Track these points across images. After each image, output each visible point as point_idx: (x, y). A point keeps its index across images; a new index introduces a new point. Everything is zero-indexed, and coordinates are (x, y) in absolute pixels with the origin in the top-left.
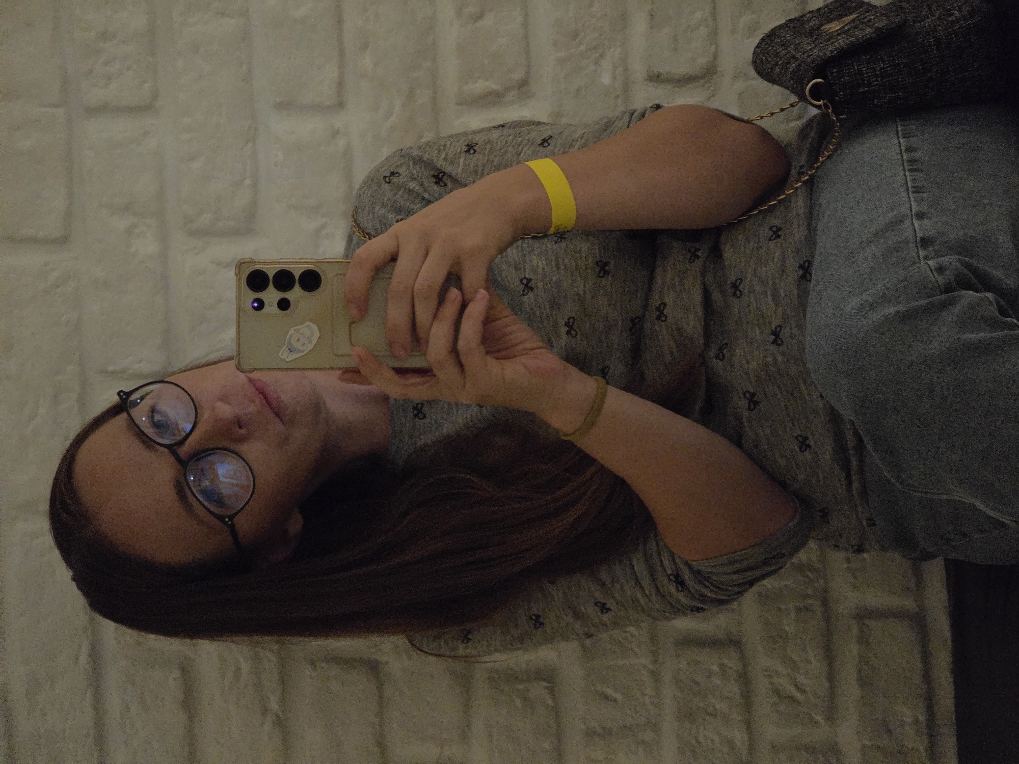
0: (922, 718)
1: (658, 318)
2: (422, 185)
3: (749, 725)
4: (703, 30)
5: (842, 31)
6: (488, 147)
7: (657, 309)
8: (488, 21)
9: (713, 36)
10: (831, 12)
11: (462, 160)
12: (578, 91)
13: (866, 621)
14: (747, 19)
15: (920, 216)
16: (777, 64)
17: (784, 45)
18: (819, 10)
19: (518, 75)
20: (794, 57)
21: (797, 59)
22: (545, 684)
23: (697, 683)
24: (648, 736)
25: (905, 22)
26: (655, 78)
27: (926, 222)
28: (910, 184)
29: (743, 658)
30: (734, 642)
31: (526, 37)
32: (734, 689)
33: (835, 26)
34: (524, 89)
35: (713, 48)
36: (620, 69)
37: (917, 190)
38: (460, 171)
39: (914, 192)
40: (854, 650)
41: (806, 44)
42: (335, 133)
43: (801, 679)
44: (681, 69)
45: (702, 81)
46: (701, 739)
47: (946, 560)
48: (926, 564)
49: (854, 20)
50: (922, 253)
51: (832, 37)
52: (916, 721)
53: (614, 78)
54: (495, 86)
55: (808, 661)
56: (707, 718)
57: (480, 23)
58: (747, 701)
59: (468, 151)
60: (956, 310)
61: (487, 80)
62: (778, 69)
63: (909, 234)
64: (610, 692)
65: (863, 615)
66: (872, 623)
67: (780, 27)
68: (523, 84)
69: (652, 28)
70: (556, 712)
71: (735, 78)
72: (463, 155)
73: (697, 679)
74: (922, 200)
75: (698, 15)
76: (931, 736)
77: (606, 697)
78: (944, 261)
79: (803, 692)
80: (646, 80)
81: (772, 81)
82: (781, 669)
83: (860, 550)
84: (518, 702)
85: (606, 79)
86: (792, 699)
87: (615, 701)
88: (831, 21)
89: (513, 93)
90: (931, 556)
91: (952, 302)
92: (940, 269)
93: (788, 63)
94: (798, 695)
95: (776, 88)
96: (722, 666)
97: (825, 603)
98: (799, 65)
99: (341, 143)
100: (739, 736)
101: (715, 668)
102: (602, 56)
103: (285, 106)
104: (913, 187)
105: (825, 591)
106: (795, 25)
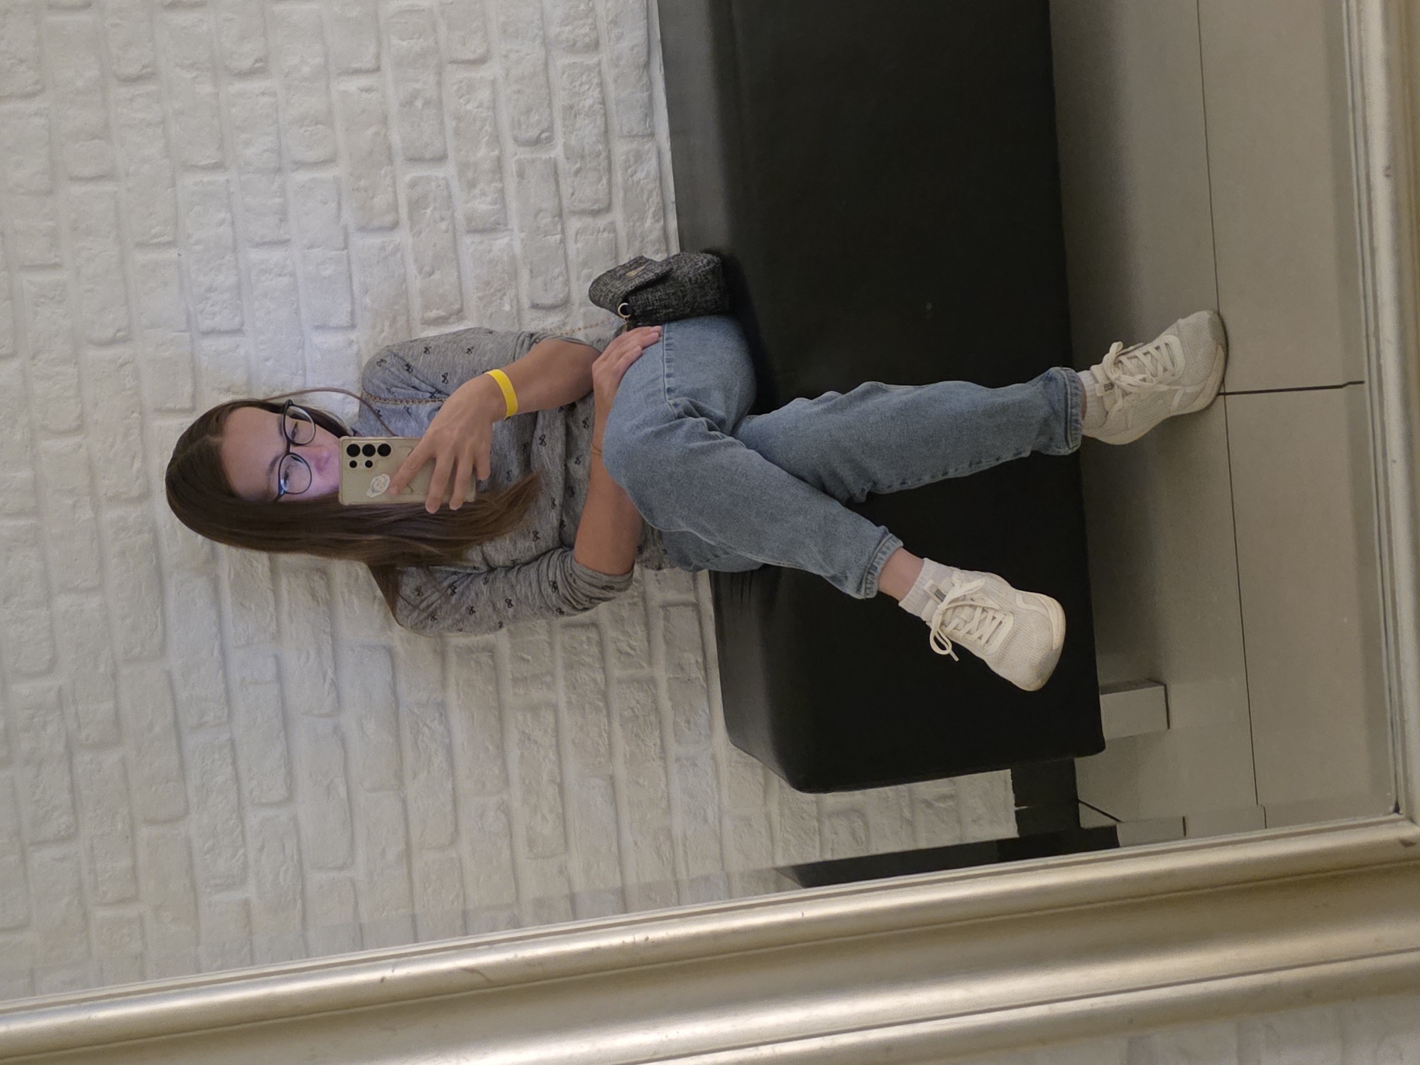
0: (700, 660)
1: (541, 444)
2: (398, 370)
3: (604, 669)
4: (561, 279)
5: (637, 276)
6: (437, 350)
7: (540, 439)
8: (437, 276)
9: (567, 282)
10: (631, 266)
11: (422, 357)
12: (491, 315)
13: (668, 608)
14: (585, 271)
15: (669, 376)
16: (601, 296)
17: (605, 284)
18: (624, 265)
19: (457, 306)
20: (610, 291)
21: (612, 292)
22: (488, 654)
23: (575, 648)
24: (548, 679)
25: (672, 269)
26: (535, 306)
27: (671, 379)
28: (665, 358)
29: (600, 634)
30: (594, 625)
31: (460, 284)
32: (595, 650)
33: (633, 273)
34: (460, 314)
35: (567, 289)
36: (515, 302)
37: (669, 361)
38: (419, 365)
39: (667, 362)
40: (661, 623)
41: (617, 283)
42: (351, 343)
43: (633, 643)
44: (548, 300)
45: (561, 308)
46: (578, 678)
47: (710, 571)
48: (699, 573)
49: (643, 270)
50: (667, 396)
51: (631, 280)
52: (697, 662)
53: (512, 306)
54: (443, 314)
55: (636, 633)
56: (581, 667)
57: (432, 277)
58: (603, 657)
59: (425, 352)
60: (685, 428)
61: (438, 309)
62: (602, 299)
63: (662, 387)
64: (525, 656)
65: (665, 606)
66: (670, 609)
67: (604, 275)
68: (460, 311)
69: (532, 277)
70: (495, 668)
71: (580, 305)
72: (423, 354)
73: (574, 646)
74: (671, 366)
75: (557, 270)
76: (706, 670)
77: (523, 659)
78: (678, 400)
79: (635, 650)
80: (530, 307)
81: (601, 306)
82: (622, 638)
83: (660, 568)
84: (473, 664)
85: (507, 308)
86: (628, 654)
87: (528, 661)
88: (631, 270)
89: (454, 317)
90: (700, 569)
91: (682, 424)
92: (676, 405)
93: (608, 295)
94: (632, 652)
95: (604, 311)
96: (588, 638)
97: (644, 600)
98: (613, 296)
99: (355, 348)
100: (599, 677)
101: (584, 639)
102: (504, 294)
103: (322, 327)
104: (666, 359)
105: (645, 592)
106: (611, 274)
